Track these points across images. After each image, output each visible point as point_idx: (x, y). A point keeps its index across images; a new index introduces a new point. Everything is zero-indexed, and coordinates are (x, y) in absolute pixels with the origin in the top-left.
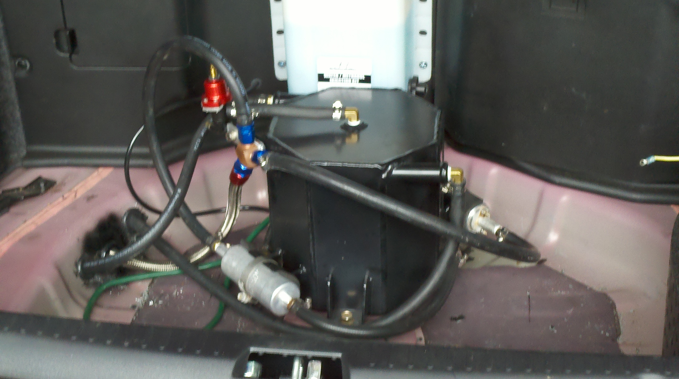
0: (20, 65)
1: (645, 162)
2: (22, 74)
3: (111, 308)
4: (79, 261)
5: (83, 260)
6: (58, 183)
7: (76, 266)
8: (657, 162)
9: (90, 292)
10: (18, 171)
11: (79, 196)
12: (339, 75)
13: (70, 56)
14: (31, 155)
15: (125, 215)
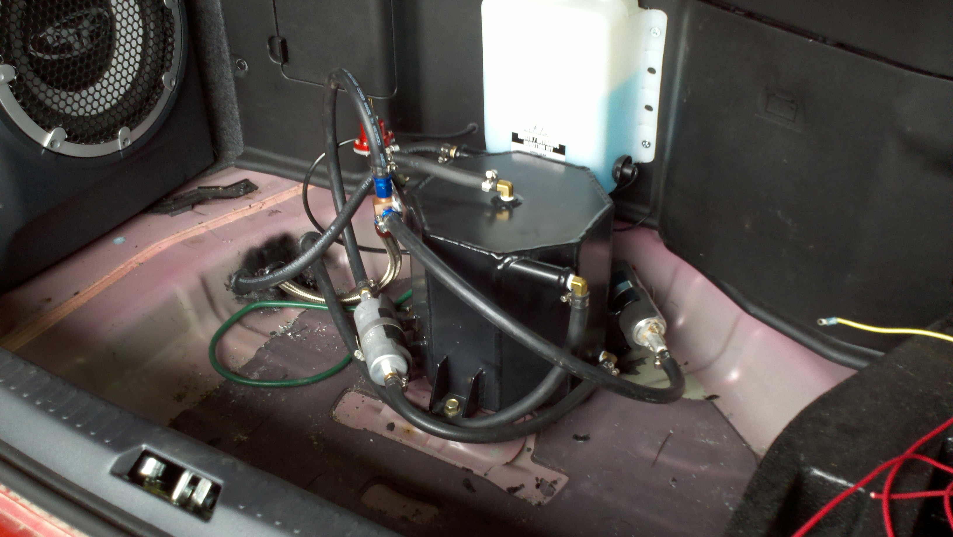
0: (239, 64)
1: (824, 322)
2: (241, 74)
3: (251, 329)
4: (235, 274)
5: (239, 275)
6: (259, 189)
7: (230, 278)
8: (840, 325)
9: (238, 308)
10: (232, 169)
11: (265, 208)
12: (533, 138)
13: (282, 65)
14: (246, 157)
15: (302, 236)
